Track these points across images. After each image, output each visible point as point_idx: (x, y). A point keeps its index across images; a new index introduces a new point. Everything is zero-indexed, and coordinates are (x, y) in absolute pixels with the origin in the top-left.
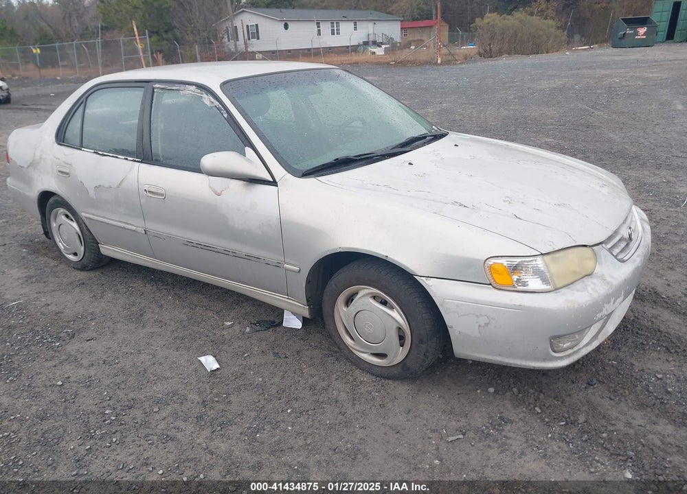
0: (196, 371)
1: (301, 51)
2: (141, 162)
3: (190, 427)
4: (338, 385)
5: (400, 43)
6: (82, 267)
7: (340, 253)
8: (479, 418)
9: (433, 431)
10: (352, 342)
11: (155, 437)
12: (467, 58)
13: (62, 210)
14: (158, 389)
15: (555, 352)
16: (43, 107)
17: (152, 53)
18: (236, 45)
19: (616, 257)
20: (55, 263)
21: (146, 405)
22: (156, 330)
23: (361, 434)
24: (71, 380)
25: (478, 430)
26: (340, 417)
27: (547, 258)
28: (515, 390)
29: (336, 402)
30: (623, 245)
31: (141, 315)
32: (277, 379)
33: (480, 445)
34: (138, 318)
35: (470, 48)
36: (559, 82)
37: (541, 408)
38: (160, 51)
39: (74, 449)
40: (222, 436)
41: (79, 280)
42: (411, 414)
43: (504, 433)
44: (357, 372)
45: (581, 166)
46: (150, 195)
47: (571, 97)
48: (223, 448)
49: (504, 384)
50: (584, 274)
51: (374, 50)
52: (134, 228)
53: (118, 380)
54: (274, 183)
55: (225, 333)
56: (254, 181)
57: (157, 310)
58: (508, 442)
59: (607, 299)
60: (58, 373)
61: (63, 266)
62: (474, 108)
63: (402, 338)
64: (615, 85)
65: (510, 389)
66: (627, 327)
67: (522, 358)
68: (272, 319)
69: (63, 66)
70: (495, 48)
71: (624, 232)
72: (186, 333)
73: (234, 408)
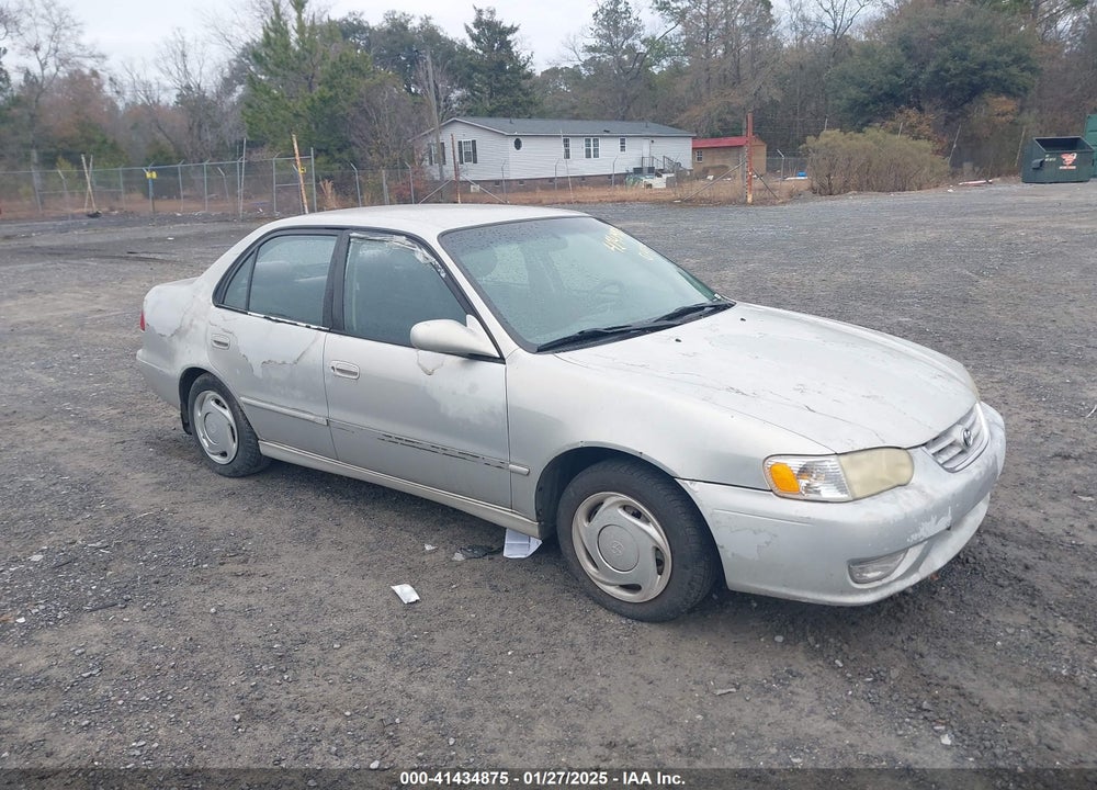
0: (388, 602)
1: (539, 182)
2: (329, 331)
3: (381, 668)
4: (575, 626)
5: (690, 171)
6: (232, 472)
7: (582, 448)
8: (759, 670)
9: (696, 683)
10: (594, 570)
11: (337, 677)
12: (794, 196)
13: (212, 394)
14: (340, 623)
15: (857, 582)
16: (159, 257)
17: (317, 181)
18: (441, 171)
19: (942, 465)
20: (194, 467)
21: (325, 640)
22: (334, 552)
23: (602, 682)
24: (226, 608)
25: (756, 684)
26: (577, 663)
27: (842, 458)
28: (811, 640)
29: (572, 646)
30: (955, 451)
31: (314, 535)
32: (495, 616)
33: (758, 701)
34: (311, 538)
35: (799, 181)
36: (931, 235)
37: (843, 662)
38: (330, 178)
39: (235, 684)
40: (423, 678)
41: (227, 490)
42: (669, 662)
43: (790, 688)
44: (602, 612)
45: (913, 351)
46: (338, 374)
47: (947, 257)
48: (424, 692)
49: (797, 632)
50: (895, 483)
51: (650, 181)
52: (312, 417)
53: (286, 610)
54: (501, 360)
55: (426, 559)
56: (475, 357)
57: (335, 529)
58: (794, 698)
59: (925, 516)
60: (209, 599)
61: (204, 470)
62: (795, 271)
63: (660, 563)
64: (1018, 241)
65: (805, 637)
66: (975, 569)
67: (814, 589)
68: (489, 544)
69: (185, 197)
70: (837, 180)
71: (958, 435)
72: (375, 557)
73: (439, 647)
